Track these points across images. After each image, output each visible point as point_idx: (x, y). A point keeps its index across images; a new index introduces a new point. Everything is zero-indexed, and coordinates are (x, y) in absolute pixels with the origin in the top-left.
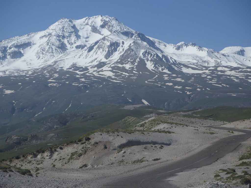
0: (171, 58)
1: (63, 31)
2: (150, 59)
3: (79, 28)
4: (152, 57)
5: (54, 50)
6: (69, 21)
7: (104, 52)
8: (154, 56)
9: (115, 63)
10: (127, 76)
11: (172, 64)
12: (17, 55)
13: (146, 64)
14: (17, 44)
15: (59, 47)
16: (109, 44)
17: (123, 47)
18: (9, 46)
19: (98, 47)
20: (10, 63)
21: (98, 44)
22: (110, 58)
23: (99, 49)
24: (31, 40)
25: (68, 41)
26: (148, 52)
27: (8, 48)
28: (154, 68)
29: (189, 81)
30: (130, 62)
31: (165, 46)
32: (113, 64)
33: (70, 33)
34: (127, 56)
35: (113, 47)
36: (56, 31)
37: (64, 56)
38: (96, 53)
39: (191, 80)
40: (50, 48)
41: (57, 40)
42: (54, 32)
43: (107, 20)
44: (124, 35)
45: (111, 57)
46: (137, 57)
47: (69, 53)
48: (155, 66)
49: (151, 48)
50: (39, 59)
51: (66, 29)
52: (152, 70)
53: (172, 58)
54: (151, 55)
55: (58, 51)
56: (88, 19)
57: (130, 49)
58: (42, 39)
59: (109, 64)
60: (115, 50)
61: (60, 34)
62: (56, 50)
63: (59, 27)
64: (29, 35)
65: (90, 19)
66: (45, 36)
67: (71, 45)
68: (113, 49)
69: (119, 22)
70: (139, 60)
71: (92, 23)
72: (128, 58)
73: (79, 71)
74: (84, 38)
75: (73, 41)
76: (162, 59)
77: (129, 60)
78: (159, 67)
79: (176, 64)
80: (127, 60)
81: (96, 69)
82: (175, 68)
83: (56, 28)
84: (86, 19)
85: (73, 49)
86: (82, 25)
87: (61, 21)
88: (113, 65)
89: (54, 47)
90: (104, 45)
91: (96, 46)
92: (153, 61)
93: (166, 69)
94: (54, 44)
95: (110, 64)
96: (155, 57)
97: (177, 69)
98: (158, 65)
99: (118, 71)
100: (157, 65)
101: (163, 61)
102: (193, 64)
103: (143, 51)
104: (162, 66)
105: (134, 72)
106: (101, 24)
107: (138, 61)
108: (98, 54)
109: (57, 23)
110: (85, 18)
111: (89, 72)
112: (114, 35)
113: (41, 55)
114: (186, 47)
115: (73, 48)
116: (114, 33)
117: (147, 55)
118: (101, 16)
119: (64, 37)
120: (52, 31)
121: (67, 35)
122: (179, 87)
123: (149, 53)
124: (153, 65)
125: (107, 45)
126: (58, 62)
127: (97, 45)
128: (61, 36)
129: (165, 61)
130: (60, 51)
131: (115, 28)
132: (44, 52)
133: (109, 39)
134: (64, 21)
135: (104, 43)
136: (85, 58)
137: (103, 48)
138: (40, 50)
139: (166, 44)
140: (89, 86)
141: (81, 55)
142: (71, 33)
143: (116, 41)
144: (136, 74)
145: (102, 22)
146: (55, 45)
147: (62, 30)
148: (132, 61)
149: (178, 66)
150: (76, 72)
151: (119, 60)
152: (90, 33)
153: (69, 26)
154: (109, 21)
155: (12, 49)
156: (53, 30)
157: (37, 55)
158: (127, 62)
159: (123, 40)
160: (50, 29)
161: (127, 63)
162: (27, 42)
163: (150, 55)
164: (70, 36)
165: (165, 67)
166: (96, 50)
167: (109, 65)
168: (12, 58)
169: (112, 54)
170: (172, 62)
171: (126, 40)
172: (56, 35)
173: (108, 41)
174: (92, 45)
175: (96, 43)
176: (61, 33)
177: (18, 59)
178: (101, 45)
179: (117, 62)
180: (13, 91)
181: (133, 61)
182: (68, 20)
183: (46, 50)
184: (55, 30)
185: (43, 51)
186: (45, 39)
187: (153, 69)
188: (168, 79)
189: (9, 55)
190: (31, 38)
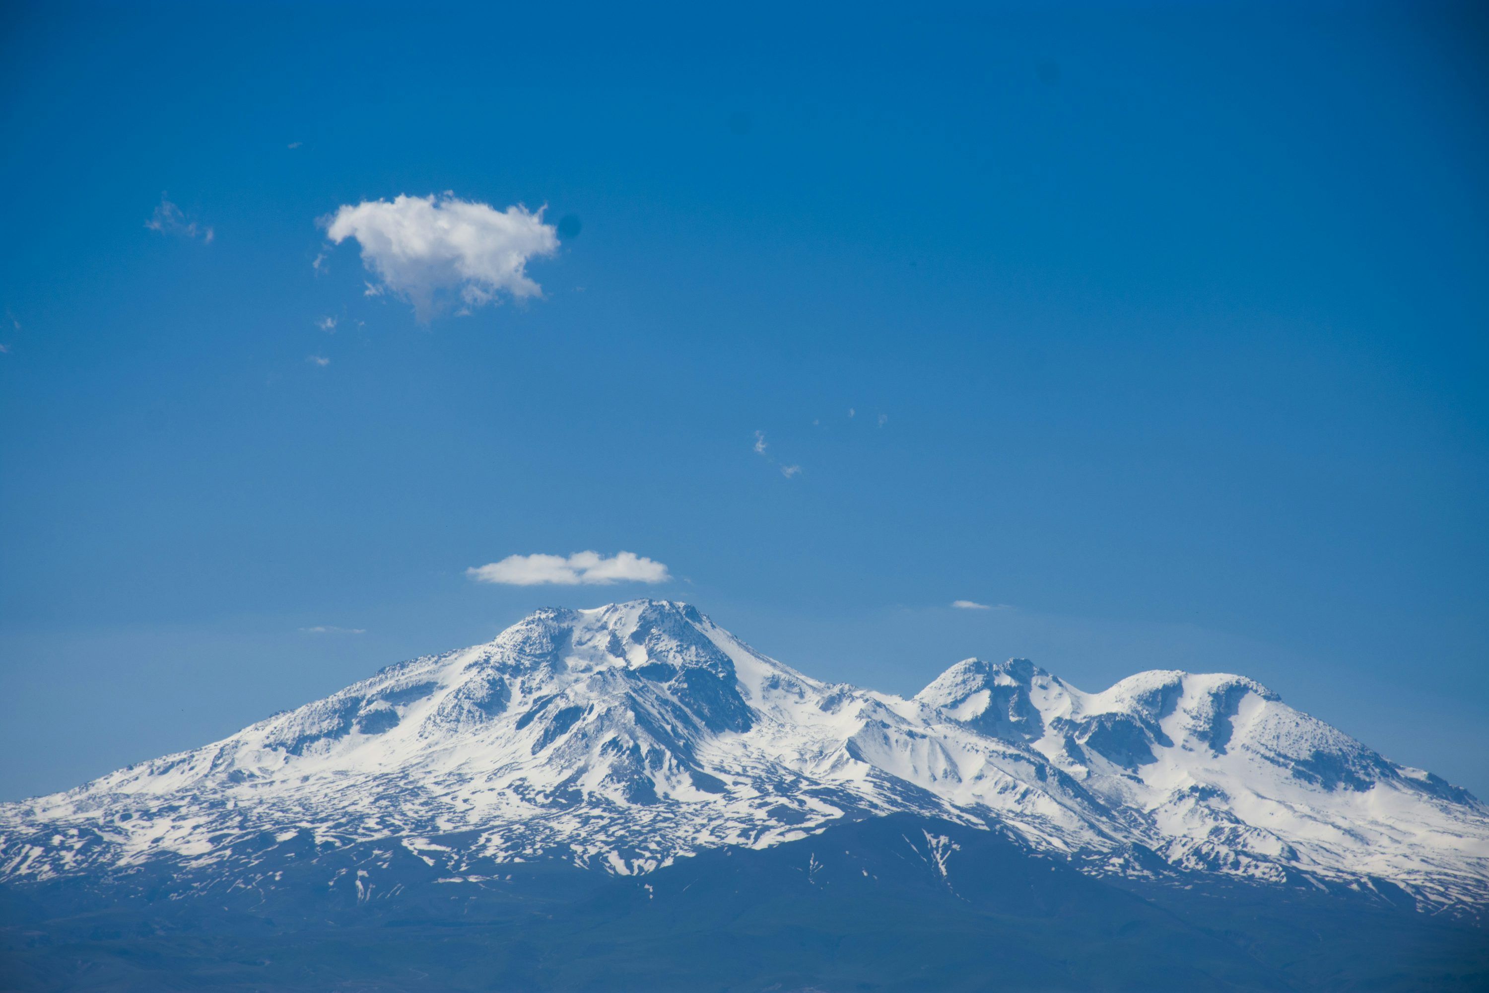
3: (578, 640)
5: (465, 712)
12: (381, 723)
14: (393, 688)
15: (482, 705)
18: (367, 698)
20: (350, 748)
21: (549, 706)
24: (439, 678)
25: (523, 683)
26: (617, 740)
27: (364, 703)
33: (539, 658)
35: (561, 722)
36: (505, 651)
40: (458, 707)
42: (498, 654)
45: (546, 747)
50: (420, 739)
51: (530, 645)
54: (620, 749)
55: (473, 717)
56: (612, 612)
58: (466, 674)
60: (564, 729)
61: (509, 663)
62: (471, 715)
63: (515, 639)
64: (440, 658)
66: (475, 664)
67: (524, 696)
68: (558, 725)
71: (617, 624)
75: (534, 684)
83: (506, 642)
84: (608, 610)
86: (588, 630)
89: (467, 705)
94: (471, 696)
106: (636, 630)
109: (514, 627)
119: (516, 671)
120: (495, 650)
121: (527, 664)
123: (616, 745)
128: (510, 668)
130: (481, 716)
131: (664, 643)
133: (571, 695)
134: (535, 620)
137: (548, 721)
138: (434, 714)
142: (541, 658)
143: (575, 705)
145: (640, 624)
146: (473, 699)
147: (519, 648)
151: (546, 759)
153: (545, 636)
155: (375, 705)
156: (499, 647)
157: (423, 725)
159: (595, 702)
162: (424, 682)
164: (534, 667)
166: (535, 724)
168: (363, 733)
172: (497, 664)
173: (567, 700)
175: (546, 703)
176: (512, 659)
177: (380, 735)
183: (446, 712)
184: (503, 648)
185: (439, 714)
186: (469, 677)
189: (357, 724)
190: (443, 668)
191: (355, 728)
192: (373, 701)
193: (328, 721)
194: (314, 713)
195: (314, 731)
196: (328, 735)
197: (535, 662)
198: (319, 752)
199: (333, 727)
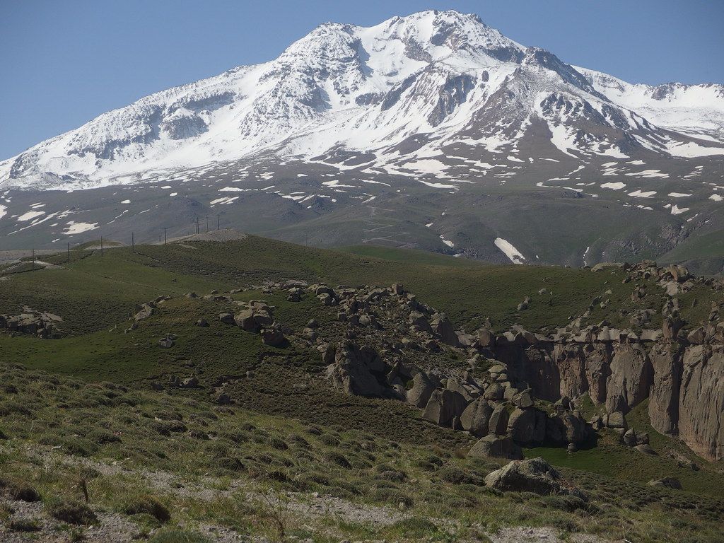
0: (632, 113)
1: (323, 56)
2: (564, 119)
3: (372, 48)
4: (570, 113)
5: (291, 109)
6: (342, 30)
7: (429, 105)
8: (577, 109)
9: (455, 135)
10: (485, 172)
11: (635, 132)
12: (188, 128)
13: (550, 135)
14: (192, 98)
15: (305, 102)
16: (443, 82)
17: (485, 89)
18: (168, 106)
19: (413, 94)
20: (165, 150)
21: (414, 84)
22: (444, 121)
23: (415, 99)
24: (234, 88)
25: (336, 84)
26: (558, 97)
27: (166, 111)
28: (577, 144)
29: (685, 177)
30: (501, 131)
31: (622, 89)
32: (449, 139)
33: (344, 62)
34: (492, 112)
35: (455, 91)
36: (305, 57)
37: (317, 125)
38: (407, 111)
39: (694, 174)
40: (281, 104)
41: (304, 80)
42: (298, 60)
43: (451, 20)
44: (493, 57)
45: (446, 118)
46: (525, 114)
47: (332, 115)
48: (578, 139)
49: (571, 87)
50: (248, 137)
51: (331, 51)
52: (569, 150)
53: (636, 115)
54: (569, 106)
55: (302, 113)
56: (399, 23)
57: (504, 92)
58: (265, 83)
59: (438, 138)
60: (461, 98)
61: (314, 67)
62: (298, 111)
63: (312, 47)
64: (230, 73)
65: (403, 21)
66: (273, 73)
67: (343, 96)
68: (453, 94)
69: (485, 26)
70: (529, 124)
71: (408, 32)
72: (497, 119)
73: (344, 164)
74: (382, 74)
75: (349, 85)
76: (602, 119)
77: (499, 123)
78: (592, 140)
79: (648, 132)
80: (493, 126)
81: (396, 154)
82: (642, 144)
83: (304, 50)
84: (393, 23)
85: (348, 106)
86: (379, 40)
87: (319, 30)
88: (451, 142)
89: (291, 102)
90: (430, 86)
91: (408, 91)
92: (574, 125)
93: (614, 147)
94: (293, 94)
95: (441, 141)
96: (579, 113)
97: (653, 147)
98: (589, 136)
99: (462, 158)
100: (586, 136)
101: (607, 123)
102: (703, 131)
103: (543, 95)
104: (601, 139)
105: (511, 158)
106: (434, 34)
107: (528, 127)
108: (409, 113)
109: (309, 37)
110: (390, 21)
111: (375, 166)
112: (462, 56)
113: (254, 126)
114: (685, 89)
115: (348, 102)
116: (463, 51)
117: (554, 108)
118: (436, 13)
119: (324, 73)
120: (293, 58)
121: (335, 68)
122: (646, 195)
123: (561, 102)
124: (573, 137)
125: (438, 87)
126: (293, 141)
127: (409, 89)
128: (317, 71)
129: (612, 123)
130: (309, 112)
132: (263, 118)
133: (446, 68)
134: (327, 29)
135: (430, 80)
136: (373, 125)
137: (426, 96)
138: (252, 113)
139: (623, 83)
140: (334, 200)
141: (361, 120)
142: (346, 62)
143: (463, 73)
144: (517, 164)
145: (438, 29)
146: (295, 96)
147: (319, 53)
148: (508, 125)
149: (656, 137)
150: (336, 165)
151: (468, 125)
152: (401, 62)
153: (342, 44)
154: (455, 23)
155: (177, 113)
156: (296, 56)
157: (244, 124)
158: (492, 129)
159: (486, 69)
160: (289, 53)
161: (493, 134)
162: (221, 92)
163: (564, 108)
164: (342, 70)
165: (611, 142)
166: (407, 102)
167: (437, 143)
168: (174, 138)
169: (451, 110)
170: (636, 127)
171: (496, 67)
172: (302, 68)
173: (443, 73)
174: (396, 89)
175: (408, 82)
176: (316, 63)
177: (191, 139)
178: (422, 87)
179: (463, 133)
180: (91, 227)
181: (512, 128)
182: (340, 27)
183: (269, 110)
184: (301, 55)
185: (260, 112)
186: (272, 83)
187: (574, 147)
188: (615, 172)
189: (164, 130)
190: (236, 81)
191: (164, 135)
192: (176, 109)
193: (134, 126)
194: (116, 119)
195: (122, 136)
196: (138, 139)
197: (342, 65)
198: (132, 157)
199: (141, 133)
